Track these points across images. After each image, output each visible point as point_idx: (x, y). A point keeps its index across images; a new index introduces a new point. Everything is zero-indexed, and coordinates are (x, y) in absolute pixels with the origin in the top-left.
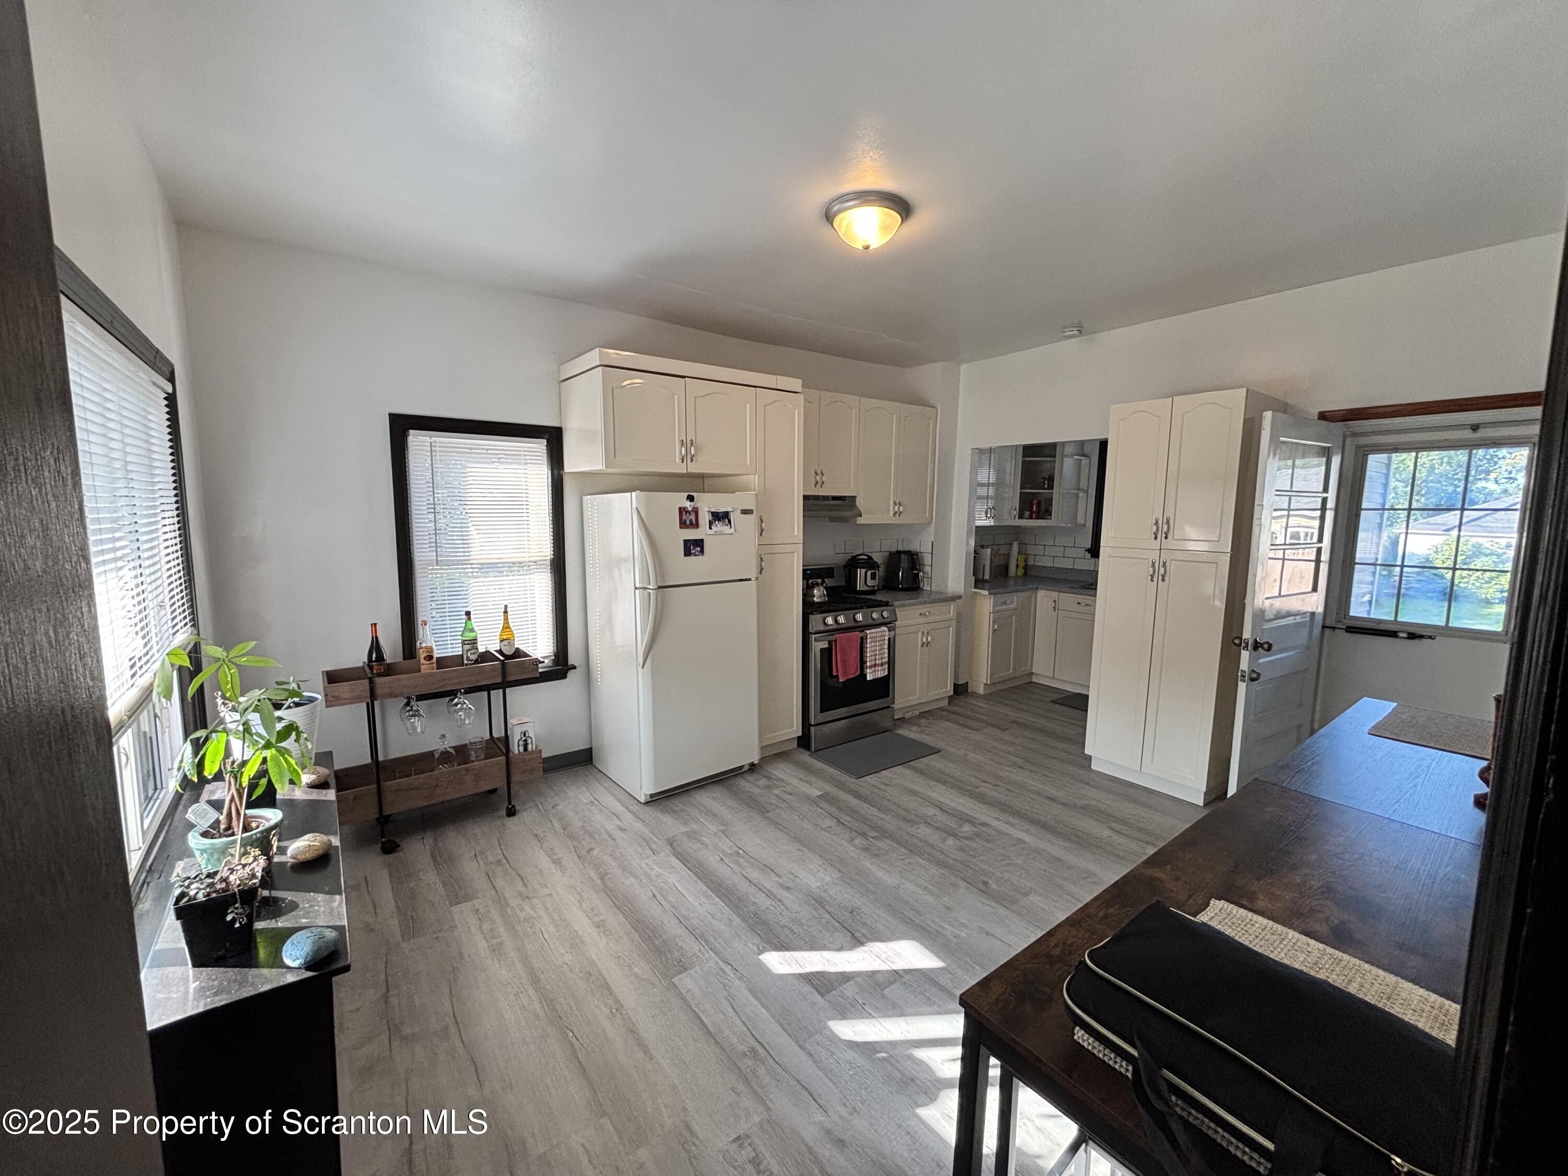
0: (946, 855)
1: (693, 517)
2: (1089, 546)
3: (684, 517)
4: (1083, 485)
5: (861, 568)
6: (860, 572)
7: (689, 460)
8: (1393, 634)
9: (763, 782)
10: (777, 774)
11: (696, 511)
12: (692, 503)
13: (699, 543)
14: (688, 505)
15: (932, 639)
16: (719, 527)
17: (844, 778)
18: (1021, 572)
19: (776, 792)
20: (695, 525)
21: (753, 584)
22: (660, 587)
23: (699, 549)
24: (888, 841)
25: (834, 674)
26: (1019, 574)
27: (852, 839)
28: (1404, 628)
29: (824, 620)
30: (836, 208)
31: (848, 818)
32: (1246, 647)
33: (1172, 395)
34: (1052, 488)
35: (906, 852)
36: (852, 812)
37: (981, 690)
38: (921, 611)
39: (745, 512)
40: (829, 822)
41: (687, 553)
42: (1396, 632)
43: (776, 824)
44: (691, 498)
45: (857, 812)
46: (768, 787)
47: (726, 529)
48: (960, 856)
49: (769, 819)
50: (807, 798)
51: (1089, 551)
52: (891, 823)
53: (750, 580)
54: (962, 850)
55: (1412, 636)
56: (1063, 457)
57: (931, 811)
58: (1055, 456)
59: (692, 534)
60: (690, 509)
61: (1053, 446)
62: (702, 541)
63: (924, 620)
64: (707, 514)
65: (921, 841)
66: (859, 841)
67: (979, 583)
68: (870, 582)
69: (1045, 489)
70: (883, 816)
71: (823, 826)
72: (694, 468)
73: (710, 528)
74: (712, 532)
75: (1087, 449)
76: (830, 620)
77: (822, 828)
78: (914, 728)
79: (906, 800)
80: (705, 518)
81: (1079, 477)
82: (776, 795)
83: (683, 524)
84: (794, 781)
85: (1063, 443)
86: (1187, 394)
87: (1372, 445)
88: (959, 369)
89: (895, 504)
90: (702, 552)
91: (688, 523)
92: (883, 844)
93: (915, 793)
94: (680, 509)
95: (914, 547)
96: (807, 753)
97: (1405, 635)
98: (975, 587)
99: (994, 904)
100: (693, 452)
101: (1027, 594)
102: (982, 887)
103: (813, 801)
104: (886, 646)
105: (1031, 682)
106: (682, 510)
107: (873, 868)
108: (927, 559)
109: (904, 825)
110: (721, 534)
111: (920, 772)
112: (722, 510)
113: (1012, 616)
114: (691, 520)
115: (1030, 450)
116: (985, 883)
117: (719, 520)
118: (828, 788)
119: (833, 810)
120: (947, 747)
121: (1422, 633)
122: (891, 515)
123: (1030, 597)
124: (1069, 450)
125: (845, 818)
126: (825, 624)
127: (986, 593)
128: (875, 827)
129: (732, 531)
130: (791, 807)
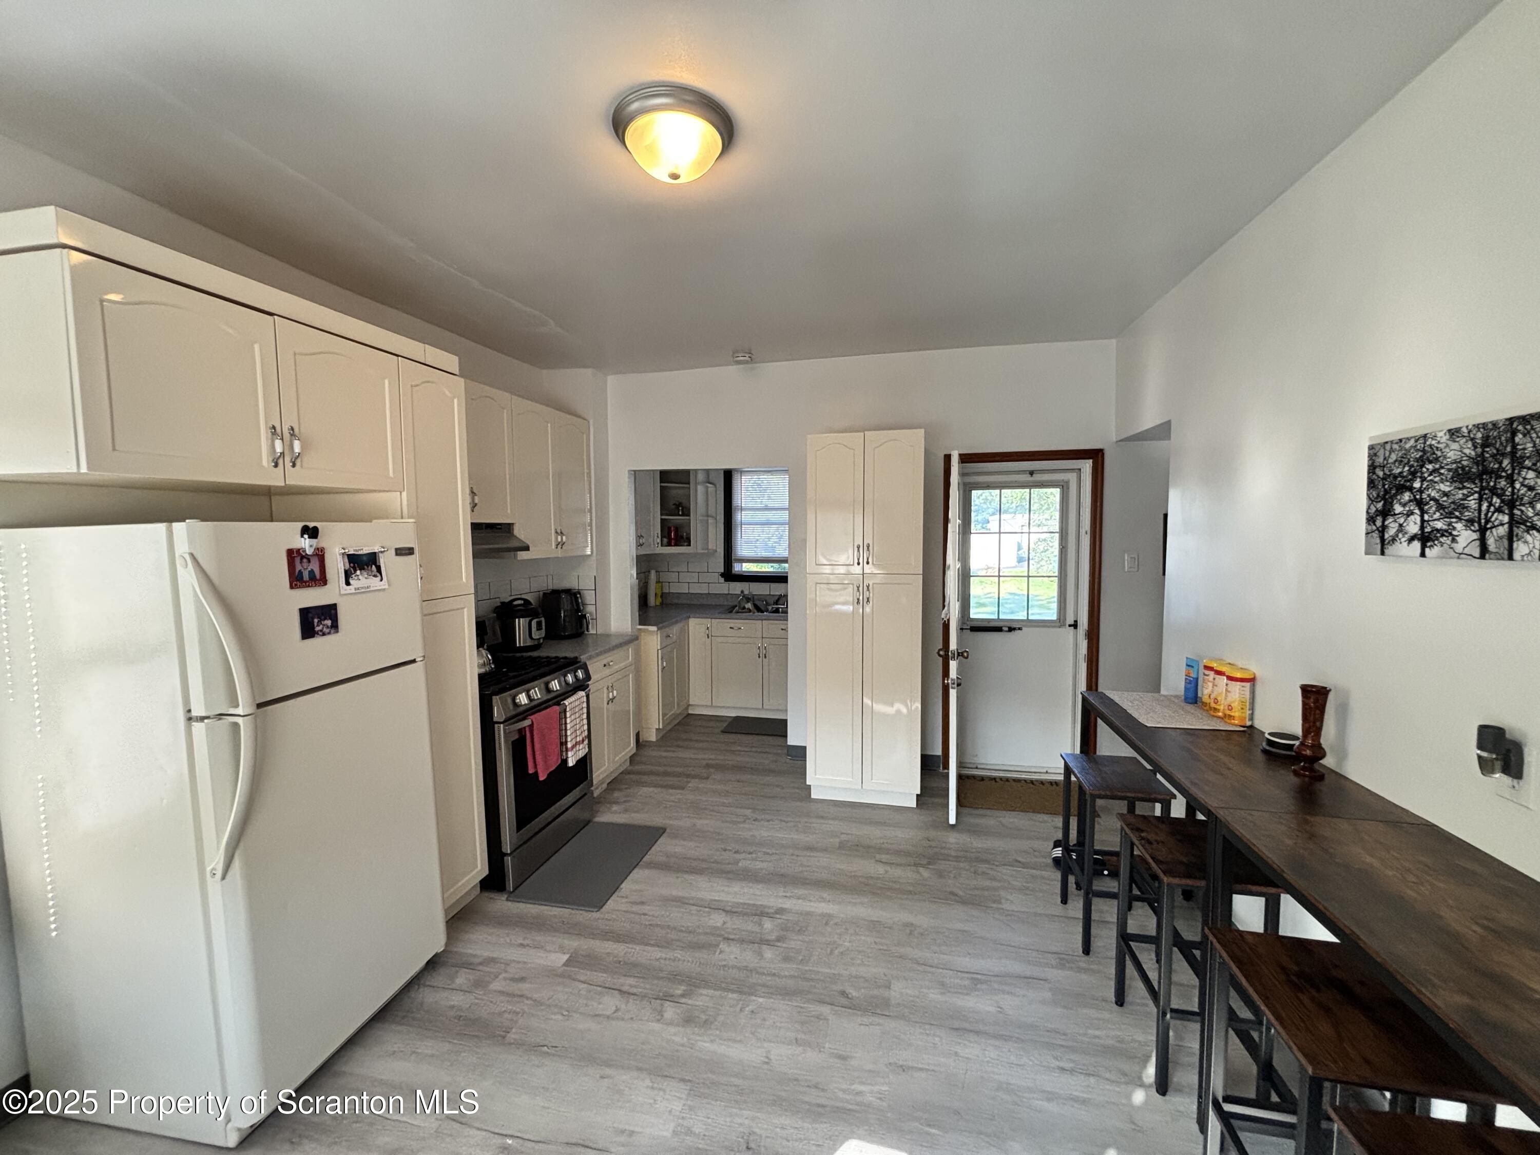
0: (779, 976)
1: (315, 566)
2: (723, 571)
3: (298, 567)
4: (712, 511)
5: (519, 618)
6: (521, 624)
7: (288, 464)
8: (998, 629)
9: (462, 978)
10: (478, 952)
11: (320, 555)
12: (314, 541)
13: (329, 612)
14: (306, 544)
15: (617, 694)
16: (361, 580)
17: (583, 916)
18: (659, 600)
19: (496, 985)
20: (320, 579)
21: (419, 667)
22: (260, 706)
23: (329, 622)
24: (704, 992)
25: (531, 771)
26: (658, 603)
27: (661, 1013)
28: (1006, 624)
29: (514, 699)
30: (635, 106)
31: (631, 981)
32: (953, 658)
33: (863, 430)
34: (689, 515)
35: (735, 996)
36: (630, 967)
37: (653, 738)
38: (605, 662)
39: (400, 552)
40: (610, 1003)
41: (308, 632)
42: (1001, 627)
43: (535, 1048)
44: (312, 533)
45: (635, 965)
46: (479, 984)
47: (374, 583)
48: (789, 969)
49: (518, 1044)
50: (552, 973)
51: (722, 575)
52: (686, 961)
53: (414, 661)
54: (787, 959)
55: (1011, 629)
56: (696, 484)
57: (717, 920)
58: (689, 483)
59: (313, 597)
60: (309, 551)
61: (687, 473)
62: (334, 607)
63: (607, 671)
64: (340, 558)
65: (739, 969)
66: (670, 1012)
67: (644, 620)
68: (536, 635)
69: (679, 515)
70: (670, 955)
71: (608, 1013)
72: (297, 478)
73: (348, 583)
74: (350, 589)
75: (711, 478)
76: (523, 699)
77: (608, 1017)
78: (615, 808)
79: (677, 916)
80: (336, 566)
81: (707, 505)
82: (502, 993)
83: (297, 580)
84: (512, 954)
85: (696, 471)
86: (890, 429)
87: (974, 483)
88: (606, 381)
89: (556, 532)
90: (335, 627)
91: (306, 576)
92: (703, 999)
93: (680, 901)
94: (290, 552)
95: (570, 583)
96: (504, 897)
97: (1007, 629)
98: (640, 624)
99: (876, 1020)
100: (297, 449)
101: (680, 625)
102: (844, 1001)
103: (562, 976)
104: (585, 716)
105: (689, 714)
106: (293, 555)
107: (721, 1049)
108: (589, 597)
109: (703, 955)
110: (367, 590)
111: (664, 867)
112: (366, 550)
113: (672, 652)
114: (312, 572)
115: (665, 476)
116: (843, 993)
117: (361, 569)
118: (573, 943)
119: (600, 977)
120: (668, 822)
121: (1015, 626)
122: (554, 546)
123: (684, 626)
124: (701, 477)
125: (628, 983)
126: (516, 705)
127: (654, 628)
128: (675, 977)
129: (384, 585)
130: (538, 1003)
